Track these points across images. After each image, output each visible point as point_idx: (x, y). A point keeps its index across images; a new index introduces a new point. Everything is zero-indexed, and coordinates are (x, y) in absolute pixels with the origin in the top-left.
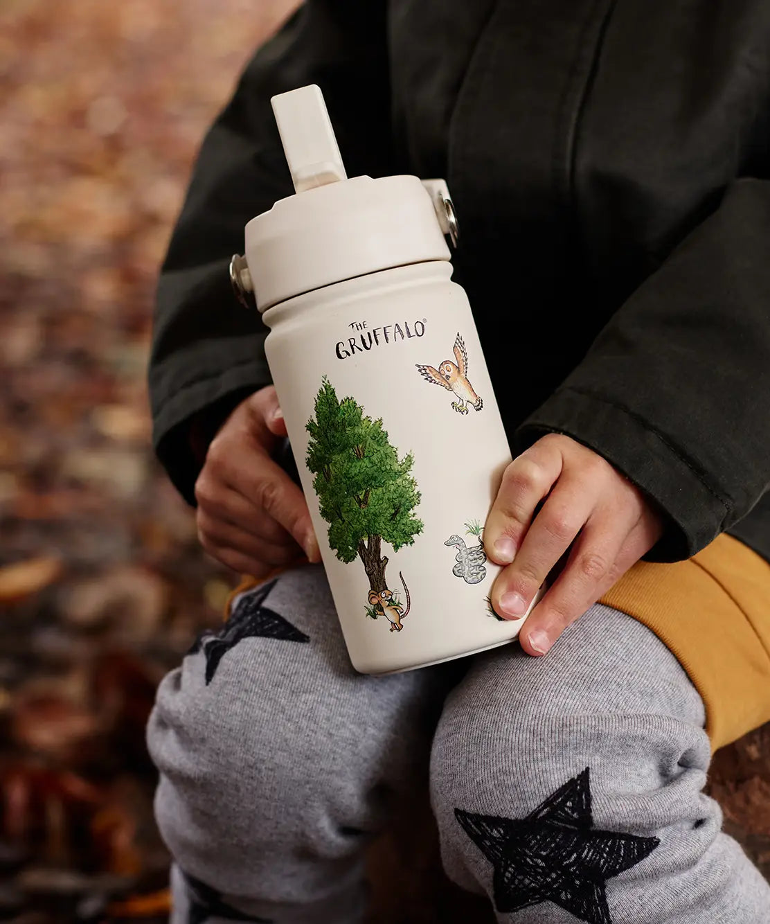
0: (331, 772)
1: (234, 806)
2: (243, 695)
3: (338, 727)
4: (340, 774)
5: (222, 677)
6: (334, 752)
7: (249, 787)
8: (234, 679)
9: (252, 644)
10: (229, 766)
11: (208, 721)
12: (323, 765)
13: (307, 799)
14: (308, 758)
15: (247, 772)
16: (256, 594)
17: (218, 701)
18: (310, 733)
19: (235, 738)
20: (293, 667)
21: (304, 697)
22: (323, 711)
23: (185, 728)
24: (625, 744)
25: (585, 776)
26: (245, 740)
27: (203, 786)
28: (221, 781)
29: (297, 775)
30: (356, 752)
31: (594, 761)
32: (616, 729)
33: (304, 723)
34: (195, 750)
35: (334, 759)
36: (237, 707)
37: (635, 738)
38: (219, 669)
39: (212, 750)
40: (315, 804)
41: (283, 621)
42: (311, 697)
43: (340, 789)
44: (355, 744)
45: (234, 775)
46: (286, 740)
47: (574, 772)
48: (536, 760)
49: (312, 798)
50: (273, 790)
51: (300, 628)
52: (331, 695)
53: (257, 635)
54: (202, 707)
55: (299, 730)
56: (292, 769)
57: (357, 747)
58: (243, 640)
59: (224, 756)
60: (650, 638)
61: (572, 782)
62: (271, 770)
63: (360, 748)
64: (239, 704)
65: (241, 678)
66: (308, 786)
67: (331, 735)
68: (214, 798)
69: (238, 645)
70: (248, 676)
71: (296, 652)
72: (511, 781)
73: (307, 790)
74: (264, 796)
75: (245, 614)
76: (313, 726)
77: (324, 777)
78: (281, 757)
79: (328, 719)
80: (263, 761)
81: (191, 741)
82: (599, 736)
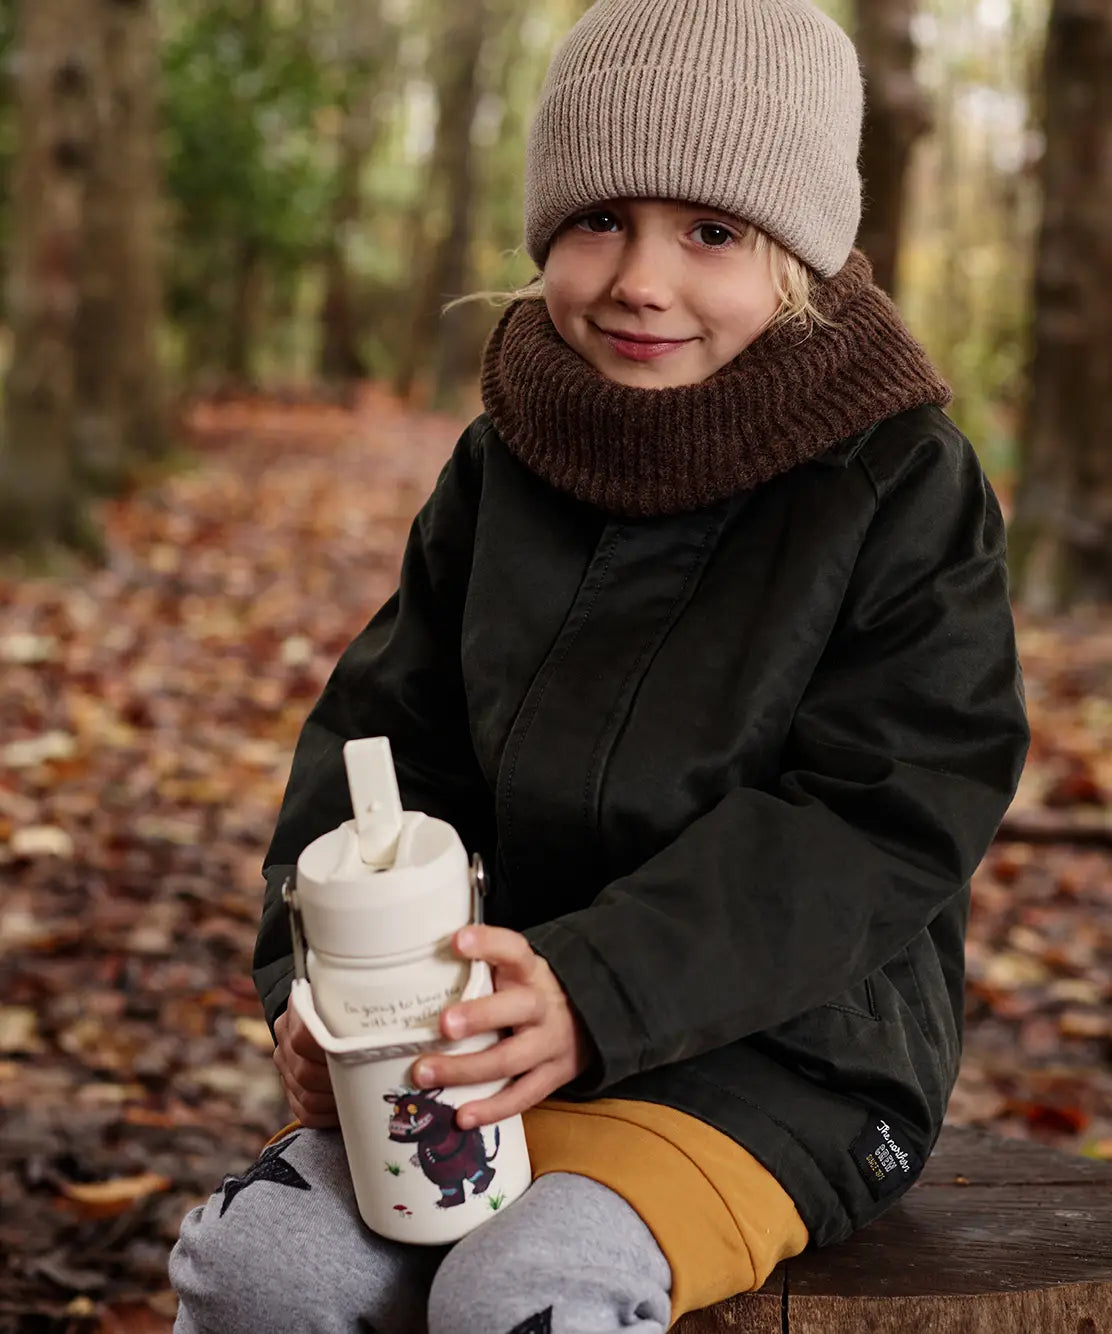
0: (315, 1302)
1: (232, 1324)
2: (247, 1228)
3: (324, 1264)
4: (324, 1304)
5: (233, 1212)
6: (319, 1285)
7: (245, 1308)
8: (243, 1214)
9: (263, 1185)
10: (230, 1287)
11: (217, 1247)
12: (309, 1294)
13: (293, 1323)
14: (296, 1287)
15: (244, 1294)
16: (278, 1146)
17: (227, 1232)
18: (300, 1266)
19: (237, 1264)
20: (292, 1209)
21: (297, 1235)
22: (312, 1249)
23: (199, 1253)
24: (585, 1290)
25: (548, 1312)
26: (245, 1266)
27: (208, 1304)
28: (223, 1301)
29: (285, 1301)
30: (339, 1286)
31: (558, 1301)
32: (578, 1275)
33: (295, 1257)
34: (205, 1272)
35: (318, 1290)
36: (241, 1238)
37: (594, 1285)
38: (231, 1205)
39: (218, 1273)
40: (300, 1328)
41: (292, 1170)
42: (304, 1235)
43: (323, 1317)
44: (338, 1280)
45: (233, 1296)
46: (279, 1270)
47: (539, 1308)
48: (509, 1296)
49: (298, 1323)
50: (265, 1312)
51: (305, 1177)
52: (321, 1236)
53: (267, 1179)
54: (214, 1236)
55: (290, 1263)
56: (282, 1295)
57: (339, 1282)
58: (255, 1182)
59: (227, 1278)
60: (626, 1209)
61: (537, 1316)
62: (265, 1294)
63: (342, 1283)
64: (243, 1235)
65: (249, 1214)
66: (295, 1312)
67: (317, 1269)
68: (216, 1316)
69: (251, 1186)
70: (254, 1212)
71: (298, 1196)
72: (486, 1311)
73: (294, 1316)
74: (257, 1317)
75: (264, 1162)
76: (303, 1260)
77: (308, 1305)
78: (272, 1284)
79: (316, 1255)
80: (258, 1285)
81: (202, 1264)
82: (563, 1280)
